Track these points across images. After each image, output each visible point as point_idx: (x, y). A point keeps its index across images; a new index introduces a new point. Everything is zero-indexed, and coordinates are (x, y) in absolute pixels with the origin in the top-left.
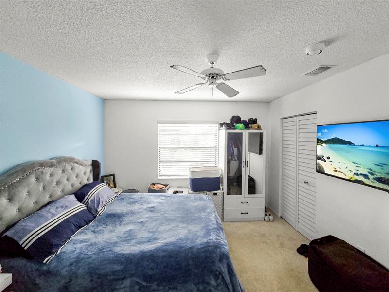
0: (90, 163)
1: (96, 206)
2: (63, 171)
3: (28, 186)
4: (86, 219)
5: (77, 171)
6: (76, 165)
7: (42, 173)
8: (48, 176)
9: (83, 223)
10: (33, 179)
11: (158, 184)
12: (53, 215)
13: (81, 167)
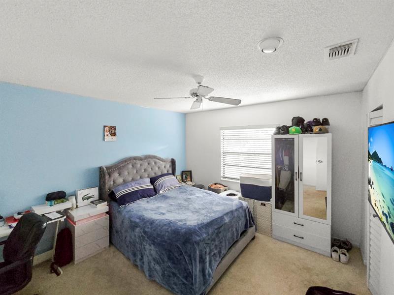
0: (170, 160)
1: (160, 188)
2: (149, 164)
3: (128, 169)
4: (149, 194)
5: (158, 165)
6: (158, 161)
7: (135, 163)
8: (139, 165)
9: (146, 195)
10: (130, 166)
11: (219, 184)
12: (132, 186)
13: (161, 162)
